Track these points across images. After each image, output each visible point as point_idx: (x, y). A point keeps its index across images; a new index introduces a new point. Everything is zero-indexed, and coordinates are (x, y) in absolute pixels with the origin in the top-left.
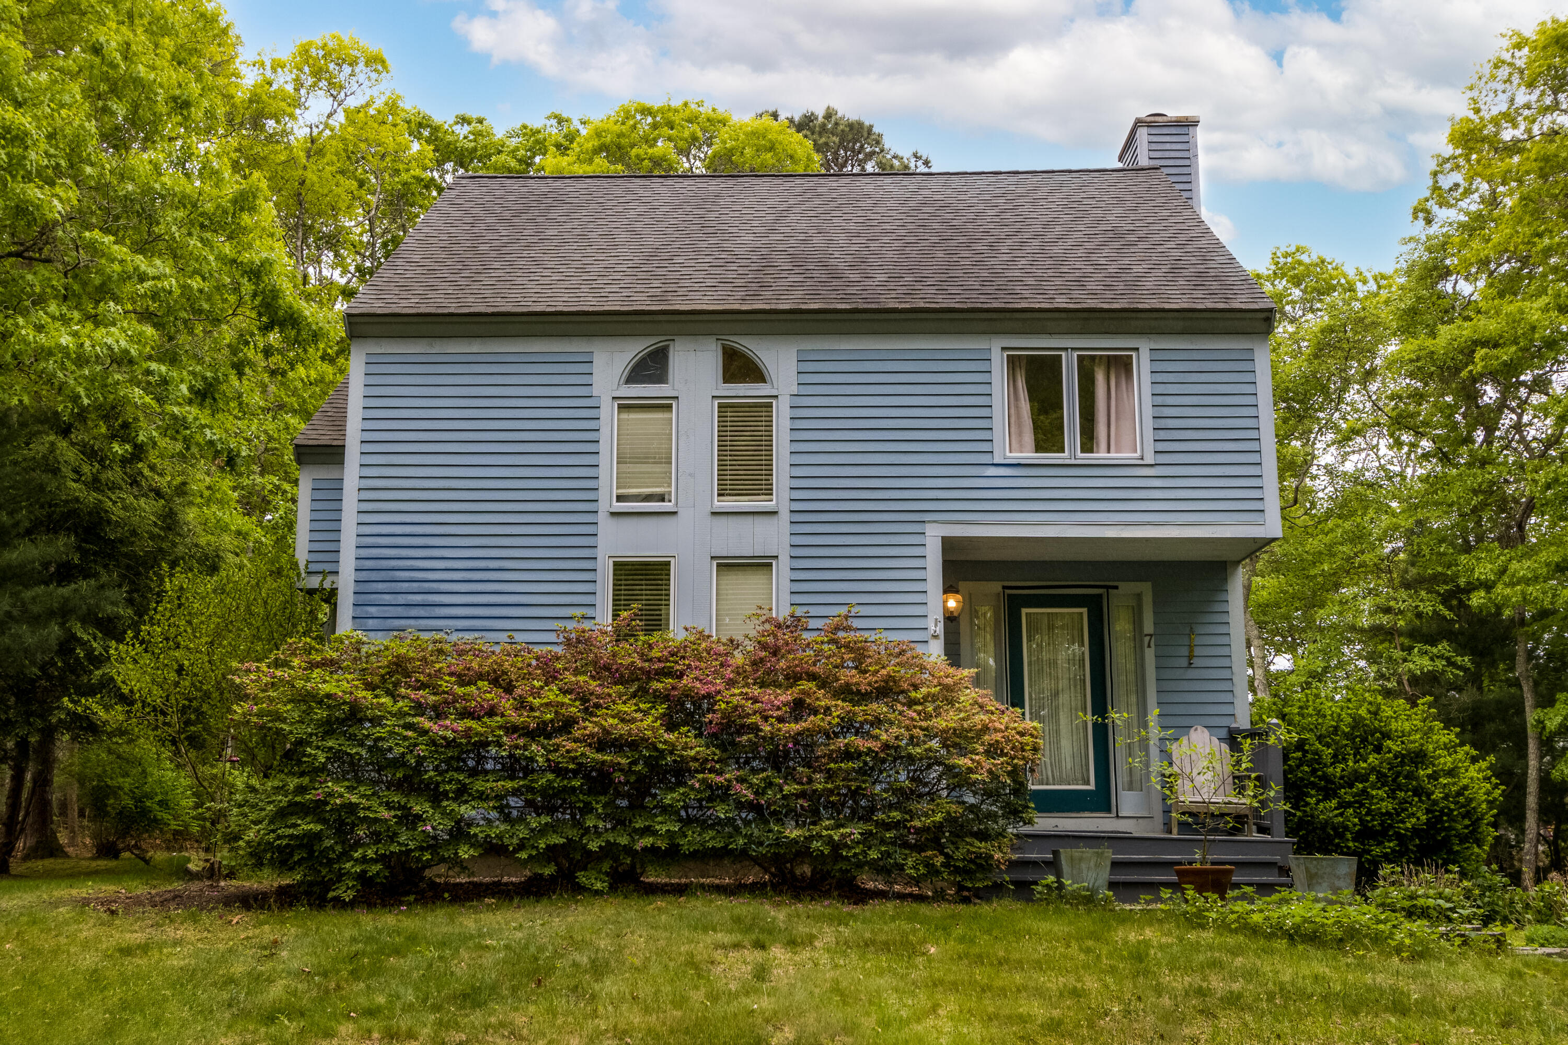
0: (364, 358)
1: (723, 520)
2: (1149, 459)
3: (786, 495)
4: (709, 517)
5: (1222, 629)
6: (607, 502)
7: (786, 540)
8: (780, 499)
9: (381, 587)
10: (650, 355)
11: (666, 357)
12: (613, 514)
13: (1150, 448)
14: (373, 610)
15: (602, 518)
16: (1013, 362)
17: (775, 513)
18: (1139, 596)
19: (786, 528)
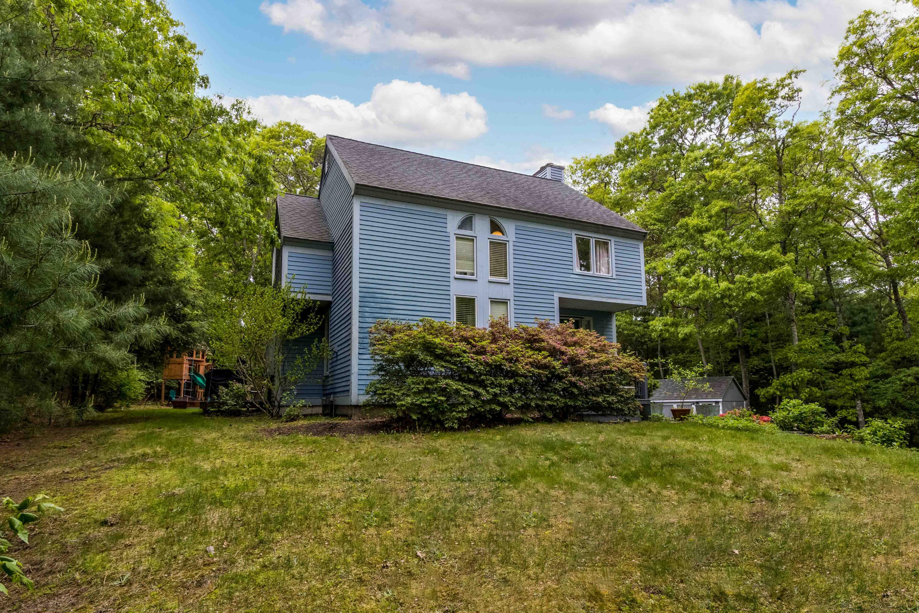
0: (359, 203)
1: (493, 284)
2: (614, 277)
3: (512, 278)
4: (487, 283)
5: (610, 333)
6: (453, 273)
7: (513, 294)
8: (510, 278)
9: (370, 299)
10: (466, 219)
11: (471, 221)
12: (455, 278)
13: (615, 273)
14: (367, 309)
15: (452, 279)
16: (578, 239)
17: (509, 284)
18: (589, 322)
19: (513, 290)
